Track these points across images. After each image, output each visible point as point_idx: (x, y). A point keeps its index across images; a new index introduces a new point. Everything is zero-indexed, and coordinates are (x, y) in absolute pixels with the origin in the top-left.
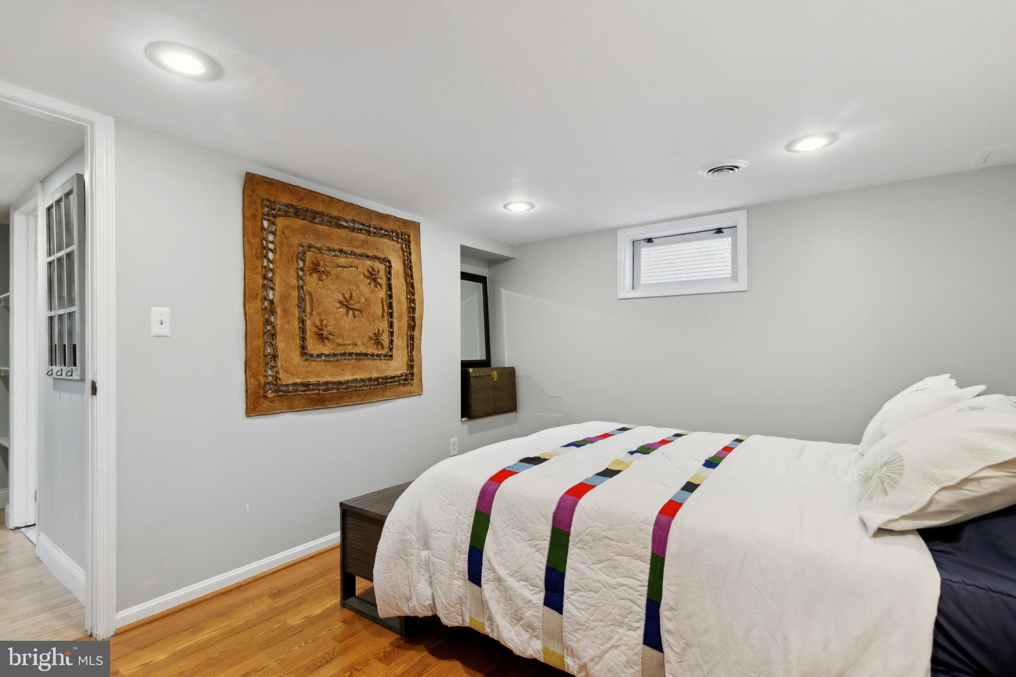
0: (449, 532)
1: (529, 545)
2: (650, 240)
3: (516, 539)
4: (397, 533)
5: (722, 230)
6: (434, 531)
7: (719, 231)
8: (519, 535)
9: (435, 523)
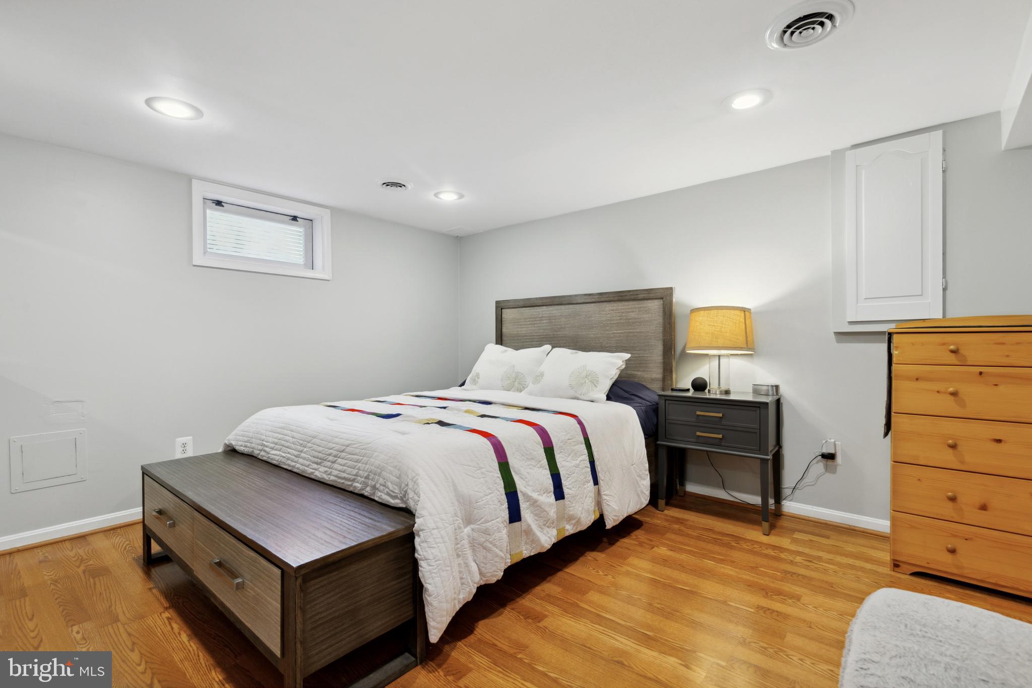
0: (491, 492)
1: (538, 467)
2: (219, 203)
3: (530, 468)
4: (450, 525)
5: (298, 219)
6: (479, 499)
7: (295, 218)
8: (531, 465)
9: (477, 492)
